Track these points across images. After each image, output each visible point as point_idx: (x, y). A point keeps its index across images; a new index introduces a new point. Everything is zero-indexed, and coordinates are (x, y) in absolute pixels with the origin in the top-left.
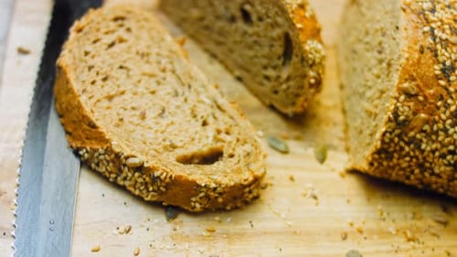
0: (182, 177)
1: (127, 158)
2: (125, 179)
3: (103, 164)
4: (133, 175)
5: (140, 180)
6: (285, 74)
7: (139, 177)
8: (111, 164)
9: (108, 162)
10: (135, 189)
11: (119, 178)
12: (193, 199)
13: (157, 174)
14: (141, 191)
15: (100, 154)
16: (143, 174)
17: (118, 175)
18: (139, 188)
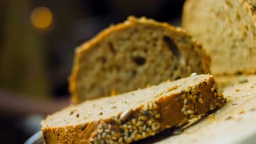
0: (162, 98)
1: (119, 117)
2: (130, 134)
3: (108, 139)
4: (132, 124)
5: (139, 123)
6: (183, 62)
7: (137, 122)
8: (113, 133)
9: (110, 133)
10: (141, 134)
11: (126, 138)
12: (183, 109)
13: (145, 108)
14: (145, 131)
15: (101, 134)
16: (137, 118)
17: (123, 136)
18: (143, 131)
